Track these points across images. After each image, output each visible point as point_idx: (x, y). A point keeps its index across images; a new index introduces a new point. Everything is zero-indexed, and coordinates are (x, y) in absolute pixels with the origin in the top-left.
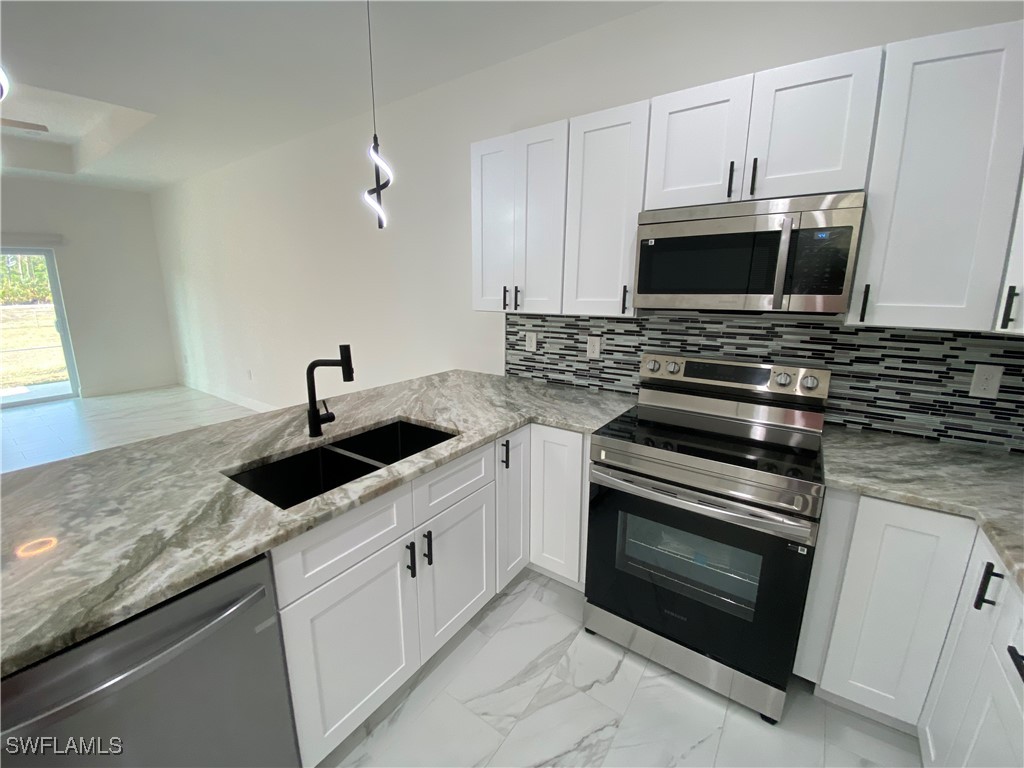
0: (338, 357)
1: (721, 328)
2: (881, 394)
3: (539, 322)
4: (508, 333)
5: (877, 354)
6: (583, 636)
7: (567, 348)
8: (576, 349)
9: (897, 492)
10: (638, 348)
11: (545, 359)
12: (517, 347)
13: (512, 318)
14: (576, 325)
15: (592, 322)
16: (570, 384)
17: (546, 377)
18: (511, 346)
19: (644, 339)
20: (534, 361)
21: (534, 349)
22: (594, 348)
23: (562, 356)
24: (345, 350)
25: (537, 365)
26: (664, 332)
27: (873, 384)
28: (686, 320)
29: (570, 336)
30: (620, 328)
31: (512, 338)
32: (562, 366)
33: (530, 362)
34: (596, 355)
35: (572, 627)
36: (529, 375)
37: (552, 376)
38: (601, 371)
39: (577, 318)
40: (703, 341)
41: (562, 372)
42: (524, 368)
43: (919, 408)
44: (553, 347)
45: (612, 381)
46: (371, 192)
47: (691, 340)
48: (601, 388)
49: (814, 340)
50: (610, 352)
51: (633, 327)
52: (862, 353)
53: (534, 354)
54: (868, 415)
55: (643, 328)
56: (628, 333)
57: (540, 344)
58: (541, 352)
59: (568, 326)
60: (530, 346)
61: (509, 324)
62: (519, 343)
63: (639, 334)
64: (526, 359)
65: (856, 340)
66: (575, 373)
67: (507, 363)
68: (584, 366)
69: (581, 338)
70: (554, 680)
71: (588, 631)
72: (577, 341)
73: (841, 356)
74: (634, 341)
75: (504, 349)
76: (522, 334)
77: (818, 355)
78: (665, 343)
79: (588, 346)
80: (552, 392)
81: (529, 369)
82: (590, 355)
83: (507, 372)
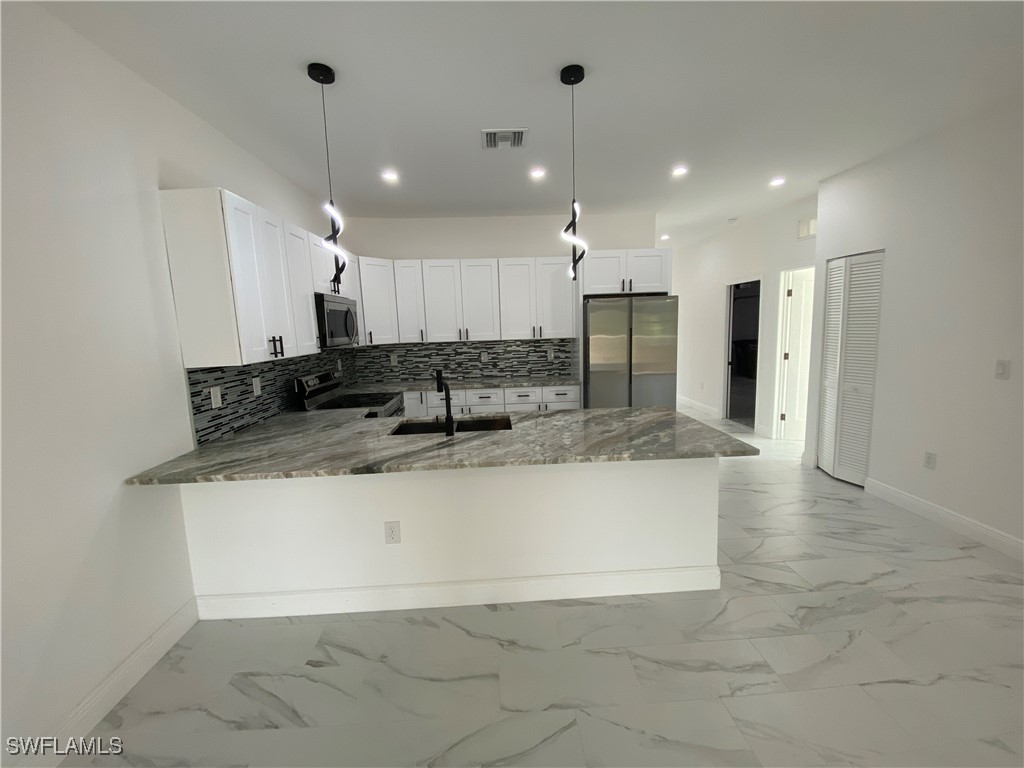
3: (219, 373)
4: (191, 394)
7: (241, 393)
8: (248, 392)
11: (228, 410)
12: (203, 409)
13: (194, 377)
14: (244, 371)
15: (252, 366)
16: (248, 426)
17: (233, 428)
18: (196, 409)
20: (221, 416)
21: (219, 403)
22: (257, 384)
23: (240, 402)
25: (224, 420)
29: (242, 381)
31: (198, 400)
32: (241, 411)
33: (218, 421)
34: (259, 393)
36: (220, 433)
37: (236, 426)
41: (242, 417)
42: (213, 429)
44: (232, 396)
50: (264, 387)
53: (220, 409)
61: (192, 384)
62: (204, 402)
64: (214, 418)
67: (197, 431)
68: (254, 405)
72: (246, 384)
75: (190, 416)
76: (206, 391)
79: (253, 387)
81: (218, 427)
82: (256, 394)
83: (200, 442)
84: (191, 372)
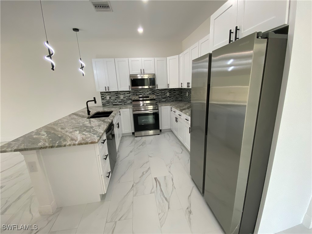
0: (93, 99)
1: (141, 91)
2: (160, 97)
3: (109, 93)
4: (101, 96)
5: (159, 93)
6: (135, 138)
7: (116, 98)
8: (119, 98)
9: (164, 105)
10: (130, 96)
11: (112, 100)
13: (102, 93)
14: (117, 93)
15: (121, 92)
16: (118, 105)
17: (112, 104)
18: (103, 99)
19: (131, 94)
20: (109, 101)
21: (109, 99)
22: (122, 97)
23: (116, 99)
24: (94, 98)
25: (110, 102)
26: (133, 93)
27: (159, 96)
28: (136, 91)
29: (117, 95)
30: (126, 93)
31: (103, 97)
32: (116, 101)
33: (108, 102)
34: (123, 98)
35: (133, 138)
36: (109, 104)
37: (114, 103)
38: (124, 101)
39: (117, 92)
40: (139, 94)
41: (116, 102)
43: (163, 98)
44: (113, 98)
45: (126, 102)
46: (81, 68)
47: (137, 94)
48: (124, 104)
49: (152, 92)
50: (125, 97)
51: (128, 93)
52: (157, 93)
53: (109, 100)
54: (159, 100)
55: (130, 92)
56: (128, 94)
57: (110, 98)
58: (111, 99)
59: (116, 94)
60: (108, 98)
61: (101, 94)
62: (105, 98)
63: (129, 94)
64: (107, 101)
65: (156, 91)
66: (119, 102)
67: (102, 103)
68: (120, 101)
69: (119, 95)
70: (135, 141)
71: (136, 137)
72: (118, 96)
73: (155, 93)
74: (129, 95)
75: (101, 100)
76: (105, 96)
77: (153, 94)
78: (134, 95)
79: (120, 97)
80: (114, 107)
81: (108, 103)
82: (121, 98)
83: (103, 105)
84: (101, 92)
